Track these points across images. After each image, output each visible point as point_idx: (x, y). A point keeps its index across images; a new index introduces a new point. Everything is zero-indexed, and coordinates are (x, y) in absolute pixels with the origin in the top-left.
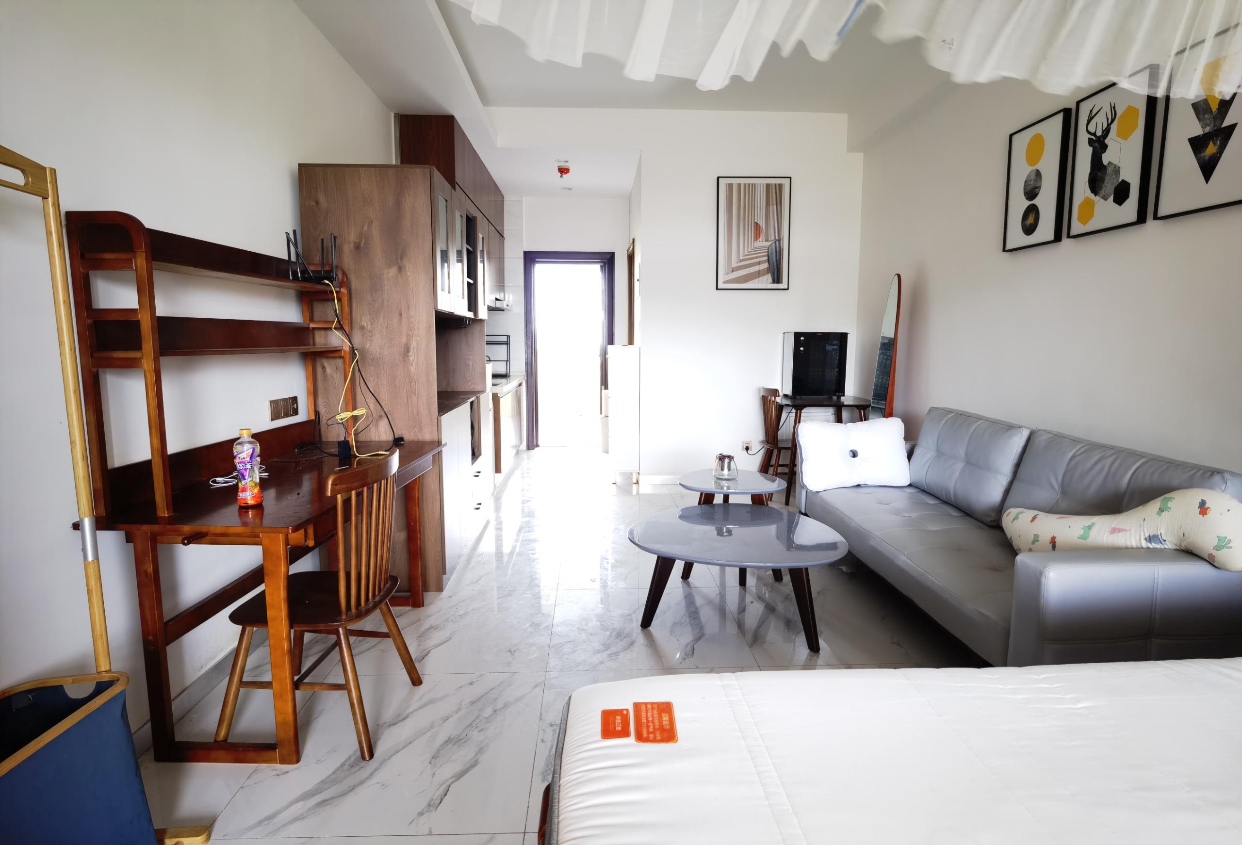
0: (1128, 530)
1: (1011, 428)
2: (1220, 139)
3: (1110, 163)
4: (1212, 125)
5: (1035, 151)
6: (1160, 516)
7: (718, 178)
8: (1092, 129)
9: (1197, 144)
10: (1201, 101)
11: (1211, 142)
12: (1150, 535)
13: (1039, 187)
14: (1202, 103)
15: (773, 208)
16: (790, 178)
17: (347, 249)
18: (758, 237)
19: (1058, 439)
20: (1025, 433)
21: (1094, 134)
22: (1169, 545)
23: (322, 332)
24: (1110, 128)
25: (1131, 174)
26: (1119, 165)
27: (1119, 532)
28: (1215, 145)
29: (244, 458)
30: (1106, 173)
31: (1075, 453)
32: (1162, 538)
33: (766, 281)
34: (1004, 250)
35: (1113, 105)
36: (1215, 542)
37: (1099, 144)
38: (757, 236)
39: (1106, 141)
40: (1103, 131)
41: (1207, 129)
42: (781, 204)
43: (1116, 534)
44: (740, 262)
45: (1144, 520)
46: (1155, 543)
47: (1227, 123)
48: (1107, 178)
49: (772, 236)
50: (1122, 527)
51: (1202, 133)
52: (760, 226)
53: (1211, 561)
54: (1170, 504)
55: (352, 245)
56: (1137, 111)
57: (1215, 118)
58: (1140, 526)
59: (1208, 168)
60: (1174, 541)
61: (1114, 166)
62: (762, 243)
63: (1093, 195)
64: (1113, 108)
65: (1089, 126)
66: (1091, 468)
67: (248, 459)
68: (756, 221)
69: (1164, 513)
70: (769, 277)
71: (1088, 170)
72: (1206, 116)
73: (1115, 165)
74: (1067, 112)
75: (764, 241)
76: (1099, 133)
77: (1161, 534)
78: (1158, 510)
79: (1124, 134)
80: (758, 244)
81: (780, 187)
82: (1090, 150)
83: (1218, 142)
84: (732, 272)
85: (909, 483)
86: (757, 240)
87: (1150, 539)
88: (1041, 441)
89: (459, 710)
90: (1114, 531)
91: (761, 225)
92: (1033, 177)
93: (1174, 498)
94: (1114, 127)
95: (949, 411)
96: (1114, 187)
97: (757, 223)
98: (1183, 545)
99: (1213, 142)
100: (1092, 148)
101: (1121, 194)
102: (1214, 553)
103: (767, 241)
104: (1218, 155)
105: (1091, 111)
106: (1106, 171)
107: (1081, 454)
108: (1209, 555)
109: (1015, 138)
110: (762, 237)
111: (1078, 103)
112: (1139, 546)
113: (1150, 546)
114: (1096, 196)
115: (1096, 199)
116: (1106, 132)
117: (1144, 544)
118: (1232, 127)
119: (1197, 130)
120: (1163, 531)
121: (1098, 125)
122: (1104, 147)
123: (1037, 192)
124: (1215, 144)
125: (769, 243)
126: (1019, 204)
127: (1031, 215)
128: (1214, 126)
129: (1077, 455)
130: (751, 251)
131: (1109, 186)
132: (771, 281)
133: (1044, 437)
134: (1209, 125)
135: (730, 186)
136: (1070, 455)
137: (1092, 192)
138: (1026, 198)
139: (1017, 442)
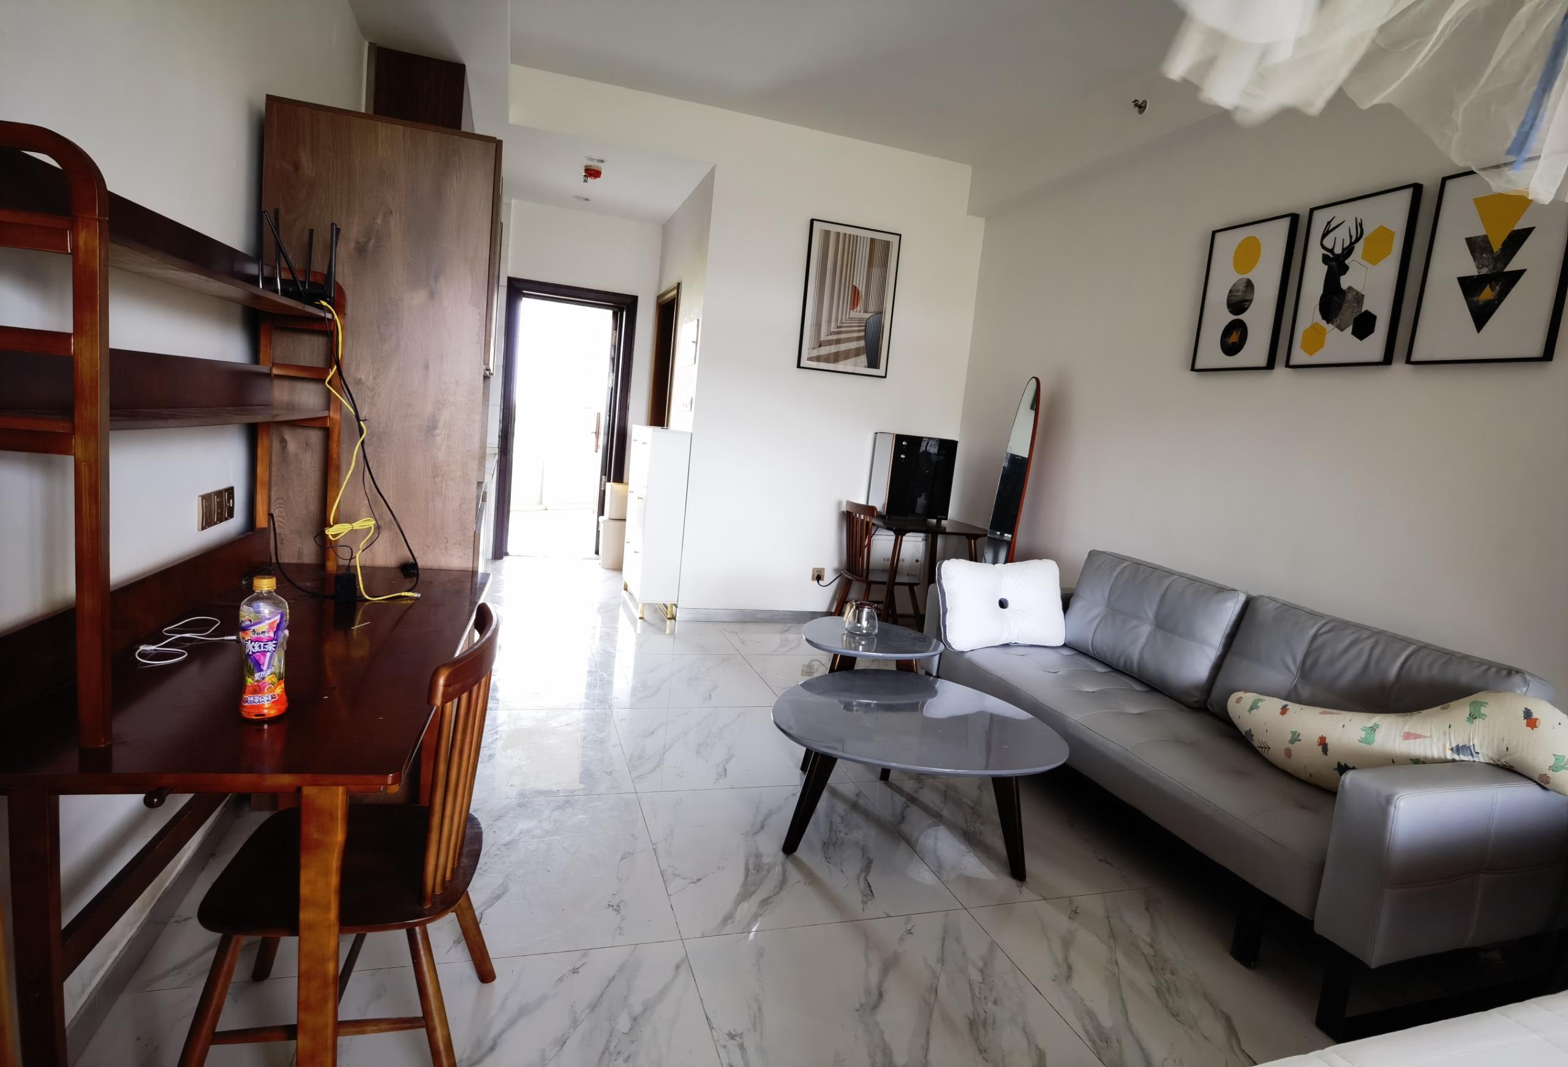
0: (1428, 737)
1: (1221, 590)
2: (1500, 284)
3: (1350, 288)
4: (1492, 266)
5: (1248, 254)
6: (1472, 724)
7: (812, 221)
8: (1328, 242)
9: (1469, 286)
10: (1479, 237)
11: (1488, 286)
12: (1458, 745)
13: (1250, 301)
14: (1479, 239)
15: (876, 271)
16: (900, 235)
17: (344, 250)
18: (855, 306)
19: (1288, 611)
20: (1242, 598)
21: (1332, 251)
22: (1481, 758)
23: (286, 384)
24: (1354, 248)
25: (1379, 305)
26: (1363, 293)
27: (1416, 738)
28: (1493, 291)
29: (263, 632)
30: (1344, 299)
31: (1319, 630)
32: (1474, 748)
33: (860, 364)
34: (1193, 369)
35: (1359, 221)
36: (1552, 761)
37: (1337, 264)
38: (854, 303)
39: (1347, 262)
40: (1344, 249)
41: (1484, 271)
42: (886, 267)
43: (1412, 741)
44: (831, 334)
45: (1450, 727)
46: (1464, 755)
47: (1511, 267)
48: (1345, 305)
49: (872, 307)
50: (1418, 732)
51: (1477, 274)
52: (858, 291)
53: (1543, 783)
54: (1483, 710)
55: (352, 245)
56: (1391, 235)
57: (1496, 259)
58: (1445, 734)
59: (1481, 316)
60: (1491, 755)
61: (1355, 293)
62: (858, 314)
63: (1324, 321)
64: (1360, 226)
65: (1324, 240)
66: (1346, 651)
67: (272, 634)
68: (854, 284)
69: (1477, 720)
70: (863, 359)
71: (1320, 291)
72: (1484, 255)
73: (1357, 291)
74: (1294, 218)
75: (862, 312)
76: (1338, 250)
77: (1474, 745)
78: (1468, 716)
79: (1373, 258)
80: (854, 314)
81: (887, 244)
82: (1325, 268)
83: (1497, 288)
84: (820, 346)
85: (1063, 643)
86: (853, 309)
87: (1458, 750)
88: (1266, 611)
89: (575, 1024)
90: (1408, 736)
91: (860, 289)
92: (1242, 287)
93: (1487, 704)
94: (1359, 247)
95: (1121, 559)
96: (1354, 317)
97: (856, 287)
98: (1503, 761)
99: (1491, 287)
100: (1326, 268)
101: (1364, 326)
102: (1550, 773)
103: (866, 311)
104: (1496, 302)
105: (1329, 223)
106: (1345, 297)
107: (1326, 633)
108: (1541, 775)
109: (1218, 235)
110: (860, 306)
111: (1312, 210)
112: (1443, 756)
113: (1457, 757)
114: (1328, 323)
115: (1329, 327)
116: (1348, 251)
117: (1449, 755)
118: (1519, 274)
119: (1470, 269)
120: (1476, 742)
121: (1338, 240)
122: (1345, 269)
123: (1246, 306)
124: (1493, 289)
125: (867, 316)
126: (1219, 318)
127: (1235, 332)
128: (1494, 268)
129: (1322, 634)
130: (846, 323)
131: (1348, 313)
132: (866, 364)
133: (1270, 606)
134: (1487, 266)
135: (827, 233)
136: (1312, 632)
137: (1323, 318)
138: (1230, 312)
139: (1231, 609)
